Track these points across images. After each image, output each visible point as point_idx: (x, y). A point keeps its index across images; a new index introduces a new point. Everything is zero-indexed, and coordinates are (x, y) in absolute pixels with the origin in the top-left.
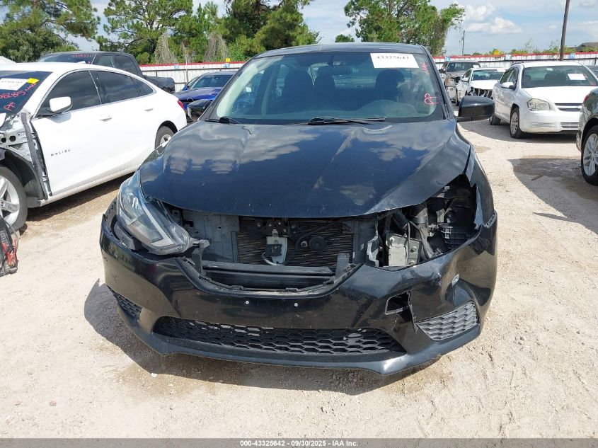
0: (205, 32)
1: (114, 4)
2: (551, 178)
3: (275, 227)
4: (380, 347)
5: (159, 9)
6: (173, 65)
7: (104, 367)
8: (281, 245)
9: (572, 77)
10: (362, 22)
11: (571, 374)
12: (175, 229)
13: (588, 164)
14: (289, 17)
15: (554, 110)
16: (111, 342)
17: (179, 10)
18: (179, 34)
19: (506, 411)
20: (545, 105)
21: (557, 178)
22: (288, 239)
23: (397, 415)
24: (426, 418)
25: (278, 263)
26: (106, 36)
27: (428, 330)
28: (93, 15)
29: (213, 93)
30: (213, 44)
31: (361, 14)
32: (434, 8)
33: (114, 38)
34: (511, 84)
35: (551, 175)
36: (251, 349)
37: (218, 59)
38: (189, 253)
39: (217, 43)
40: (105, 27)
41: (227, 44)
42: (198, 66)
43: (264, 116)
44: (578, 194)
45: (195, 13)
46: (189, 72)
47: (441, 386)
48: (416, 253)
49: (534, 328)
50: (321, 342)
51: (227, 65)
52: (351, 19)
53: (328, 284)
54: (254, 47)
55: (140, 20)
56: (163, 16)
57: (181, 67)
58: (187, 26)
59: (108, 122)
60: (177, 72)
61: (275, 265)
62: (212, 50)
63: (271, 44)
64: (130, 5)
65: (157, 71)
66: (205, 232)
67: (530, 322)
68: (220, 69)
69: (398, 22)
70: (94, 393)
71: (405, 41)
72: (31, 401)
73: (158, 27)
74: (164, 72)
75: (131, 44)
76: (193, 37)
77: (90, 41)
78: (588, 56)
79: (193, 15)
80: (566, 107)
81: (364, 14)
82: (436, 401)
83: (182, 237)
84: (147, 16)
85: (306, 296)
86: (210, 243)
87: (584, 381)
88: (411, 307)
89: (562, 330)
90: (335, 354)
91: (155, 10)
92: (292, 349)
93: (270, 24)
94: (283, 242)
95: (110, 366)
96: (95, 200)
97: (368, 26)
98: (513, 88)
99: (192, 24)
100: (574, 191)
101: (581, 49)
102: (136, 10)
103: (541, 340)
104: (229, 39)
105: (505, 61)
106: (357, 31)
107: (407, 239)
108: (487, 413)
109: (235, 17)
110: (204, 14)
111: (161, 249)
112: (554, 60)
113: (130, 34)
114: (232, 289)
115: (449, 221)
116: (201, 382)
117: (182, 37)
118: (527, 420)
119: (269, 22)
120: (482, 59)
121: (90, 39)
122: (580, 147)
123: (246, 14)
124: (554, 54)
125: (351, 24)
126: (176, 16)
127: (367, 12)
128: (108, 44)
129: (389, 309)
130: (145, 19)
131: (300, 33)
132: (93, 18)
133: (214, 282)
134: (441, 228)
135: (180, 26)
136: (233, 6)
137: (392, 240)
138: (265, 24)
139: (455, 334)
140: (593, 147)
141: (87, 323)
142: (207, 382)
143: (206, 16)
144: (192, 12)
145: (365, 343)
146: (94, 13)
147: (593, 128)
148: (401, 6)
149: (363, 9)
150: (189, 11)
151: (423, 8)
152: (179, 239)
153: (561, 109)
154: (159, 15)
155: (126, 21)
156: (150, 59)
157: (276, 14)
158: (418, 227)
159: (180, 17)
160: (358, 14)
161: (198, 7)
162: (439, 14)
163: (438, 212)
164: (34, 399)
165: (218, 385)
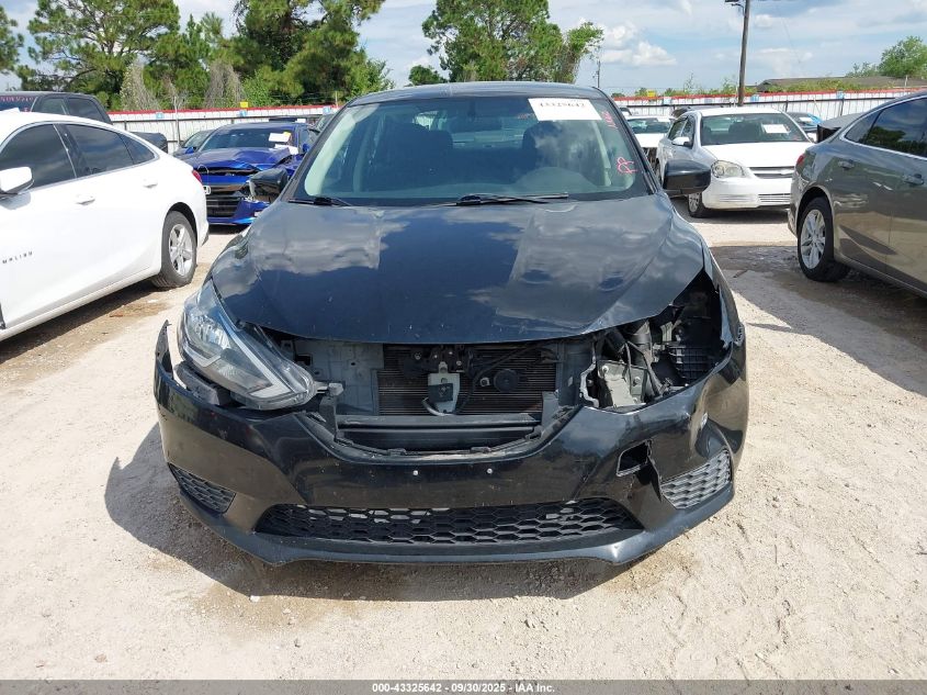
0: (201, 61)
1: (45, 14)
2: (761, 274)
3: (444, 358)
4: (605, 525)
5: (123, 23)
6: (154, 112)
7: (168, 594)
8: (451, 385)
9: (770, 129)
10: (451, 47)
11: (852, 542)
12: (288, 369)
13: (808, 253)
14: (338, 39)
15: (749, 177)
16: (168, 554)
17: (156, 25)
18: (158, 63)
19: (778, 599)
20: (735, 170)
21: (767, 274)
22: (461, 375)
23: (634, 620)
24: (675, 620)
25: (445, 412)
26: (32, 65)
27: (672, 494)
28: (11, 32)
29: (238, 157)
30: (218, 78)
31: (447, 34)
32: (555, 28)
33: (47, 68)
34: (687, 139)
35: (758, 268)
36: (416, 544)
37: (228, 103)
38: (315, 404)
39: (225, 77)
40: (31, 51)
41: (242, 79)
42: (195, 115)
43: (357, 192)
44: (801, 294)
45: (183, 29)
46: (181, 123)
47: (684, 574)
48: (639, 386)
49: (787, 484)
50: (521, 524)
51: (244, 113)
52: (432, 42)
53: (532, 438)
54: (285, 84)
55: (91, 39)
56: (130, 34)
57: (168, 116)
58: (171, 50)
59: (90, 205)
60: (160, 123)
61: (443, 415)
62: (216, 87)
63: (311, 80)
64: (74, 16)
65: (125, 122)
66: (330, 371)
67: (779, 476)
68: (232, 119)
69: (504, 48)
70: (165, 636)
71: (515, 75)
72: (63, 657)
73: (122, 52)
74: (139, 124)
75: (74, 79)
76: (182, 67)
77: (7, 73)
78: (776, 98)
79: (180, 32)
80: (764, 172)
81: (451, 35)
82: (684, 595)
83: (302, 381)
84: (103, 35)
85: (504, 457)
86: (344, 387)
87: (871, 550)
88: (653, 462)
89: (824, 484)
90: (543, 539)
91: (118, 25)
92: (478, 538)
93: (308, 49)
94: (454, 379)
95: (179, 591)
96: (70, 333)
97: (459, 53)
98: (689, 145)
99: (179, 47)
100: (792, 290)
101: (765, 88)
102: (84, 24)
103: (801, 499)
104: (245, 72)
105: (663, 106)
106: (441, 59)
107: (627, 367)
108: (755, 606)
109: (252, 38)
110: (199, 30)
111: (269, 400)
112: (730, 104)
113: (74, 62)
114: (388, 454)
115: (679, 339)
116: (332, 602)
117: (163, 68)
118: (809, 609)
119: (307, 45)
120: (631, 103)
121: (5, 70)
122: (795, 229)
123: (269, 32)
124: (730, 96)
125: (433, 50)
126: (152, 33)
127: (457, 32)
128: (37, 79)
129: (623, 468)
130: (99, 39)
131: (357, 64)
132: (9, 36)
133: (358, 446)
134: (668, 349)
135: (159, 51)
136: (248, 21)
137: (605, 371)
138: (300, 49)
139: (704, 498)
140: (814, 228)
141: (119, 529)
142: (342, 601)
143: (202, 35)
144: (178, 29)
145: (586, 521)
146: (11, 28)
147: (813, 202)
148: (508, 23)
149: (450, 27)
150: (173, 27)
151: (539, 27)
152: (298, 385)
153: (758, 175)
154: (122, 33)
155: (68, 43)
156: (109, 102)
157: (318, 33)
158: (640, 348)
159: (159, 35)
160: (443, 34)
161: (189, 20)
162: (565, 38)
163: (663, 327)
164: (65, 654)
165: (359, 604)
